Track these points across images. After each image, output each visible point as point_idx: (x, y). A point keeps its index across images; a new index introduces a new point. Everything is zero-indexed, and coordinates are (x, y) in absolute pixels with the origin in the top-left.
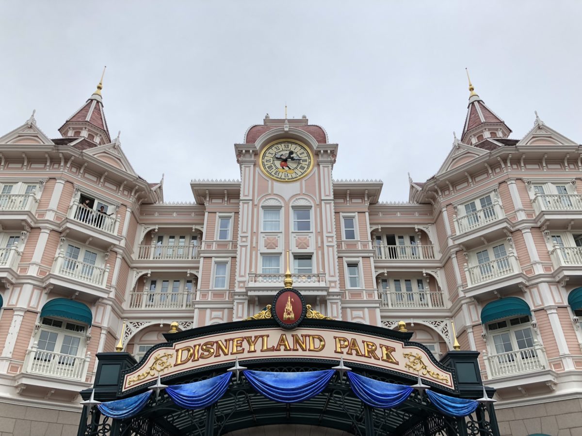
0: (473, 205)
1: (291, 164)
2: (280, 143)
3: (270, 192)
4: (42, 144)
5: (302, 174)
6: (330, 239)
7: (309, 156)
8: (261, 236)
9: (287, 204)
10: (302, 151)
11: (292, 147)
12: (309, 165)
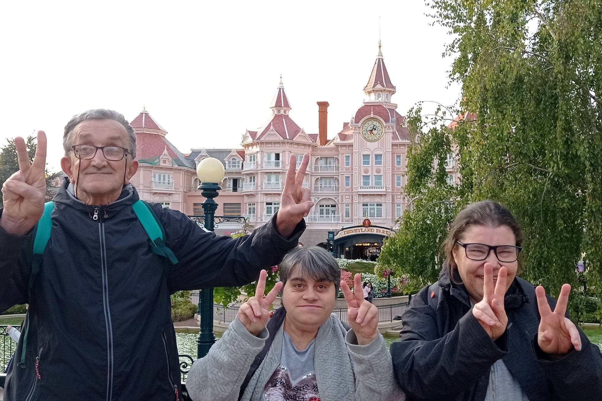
1: (374, 131)
2: (370, 121)
3: (365, 147)
4: (278, 139)
5: (379, 137)
6: (389, 170)
7: (382, 128)
8: (362, 168)
9: (372, 153)
10: (379, 125)
11: (375, 123)
12: (382, 133)
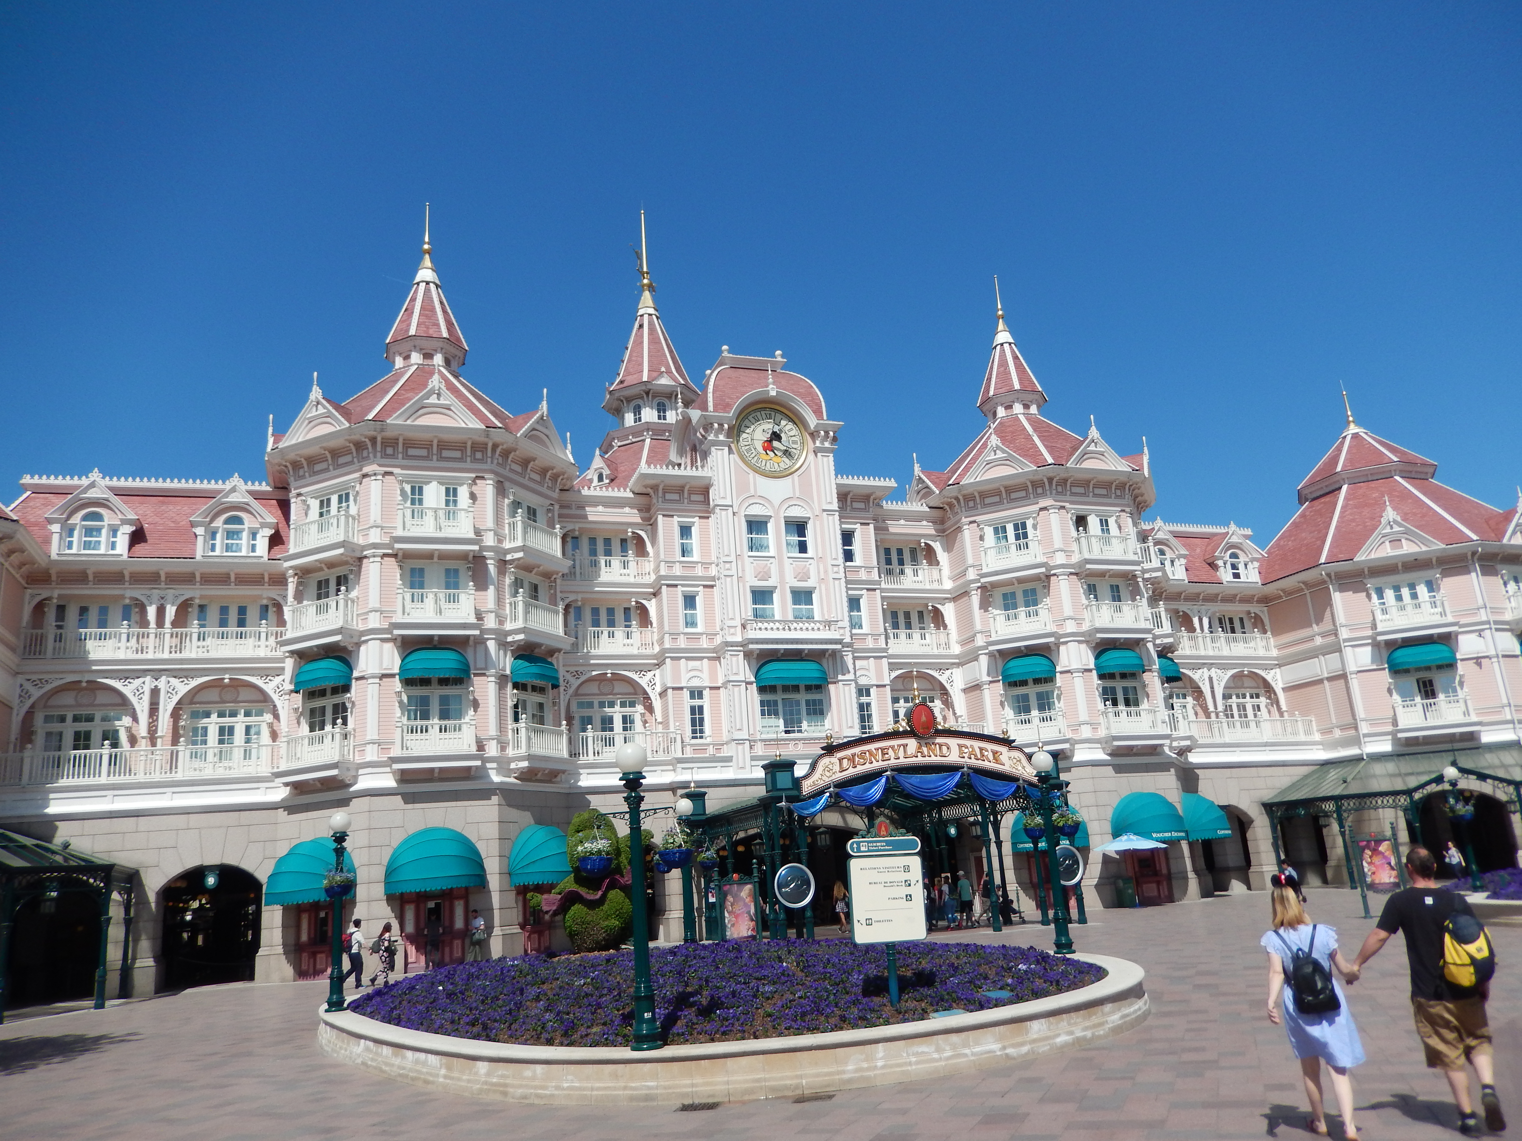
0: (1004, 529)
1: (776, 444)
2: (759, 410)
3: (752, 492)
4: (464, 425)
5: (794, 464)
6: (836, 569)
7: (801, 435)
8: (747, 561)
10: (790, 425)
11: (777, 418)
12: (801, 450)
